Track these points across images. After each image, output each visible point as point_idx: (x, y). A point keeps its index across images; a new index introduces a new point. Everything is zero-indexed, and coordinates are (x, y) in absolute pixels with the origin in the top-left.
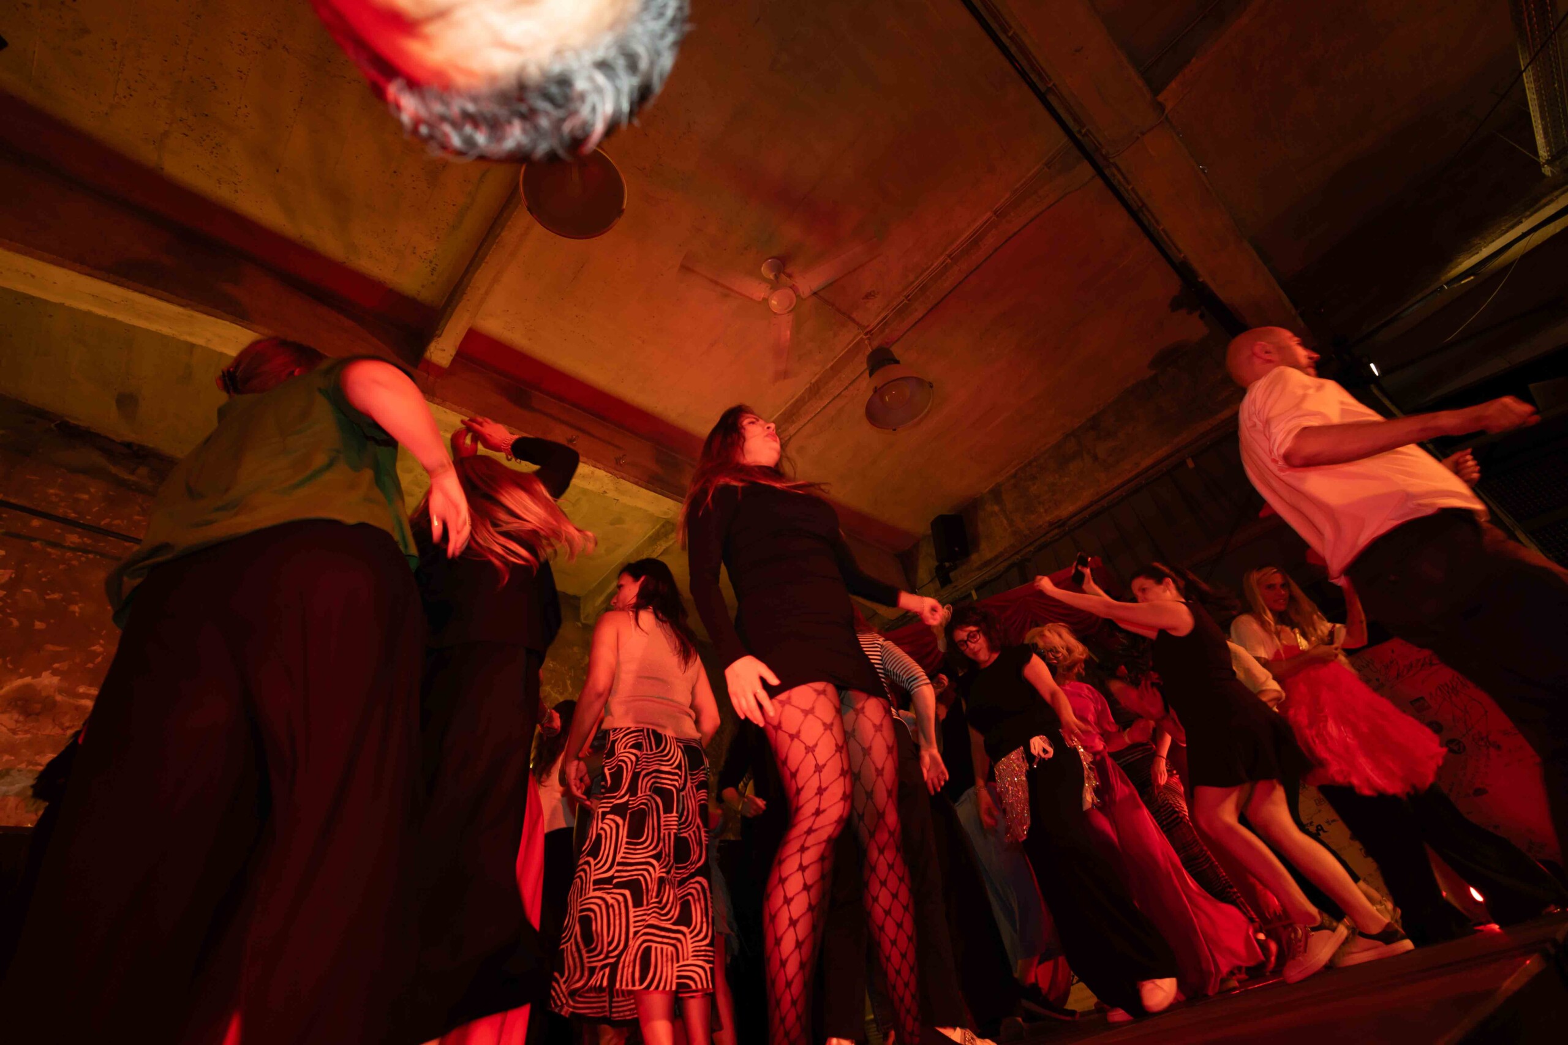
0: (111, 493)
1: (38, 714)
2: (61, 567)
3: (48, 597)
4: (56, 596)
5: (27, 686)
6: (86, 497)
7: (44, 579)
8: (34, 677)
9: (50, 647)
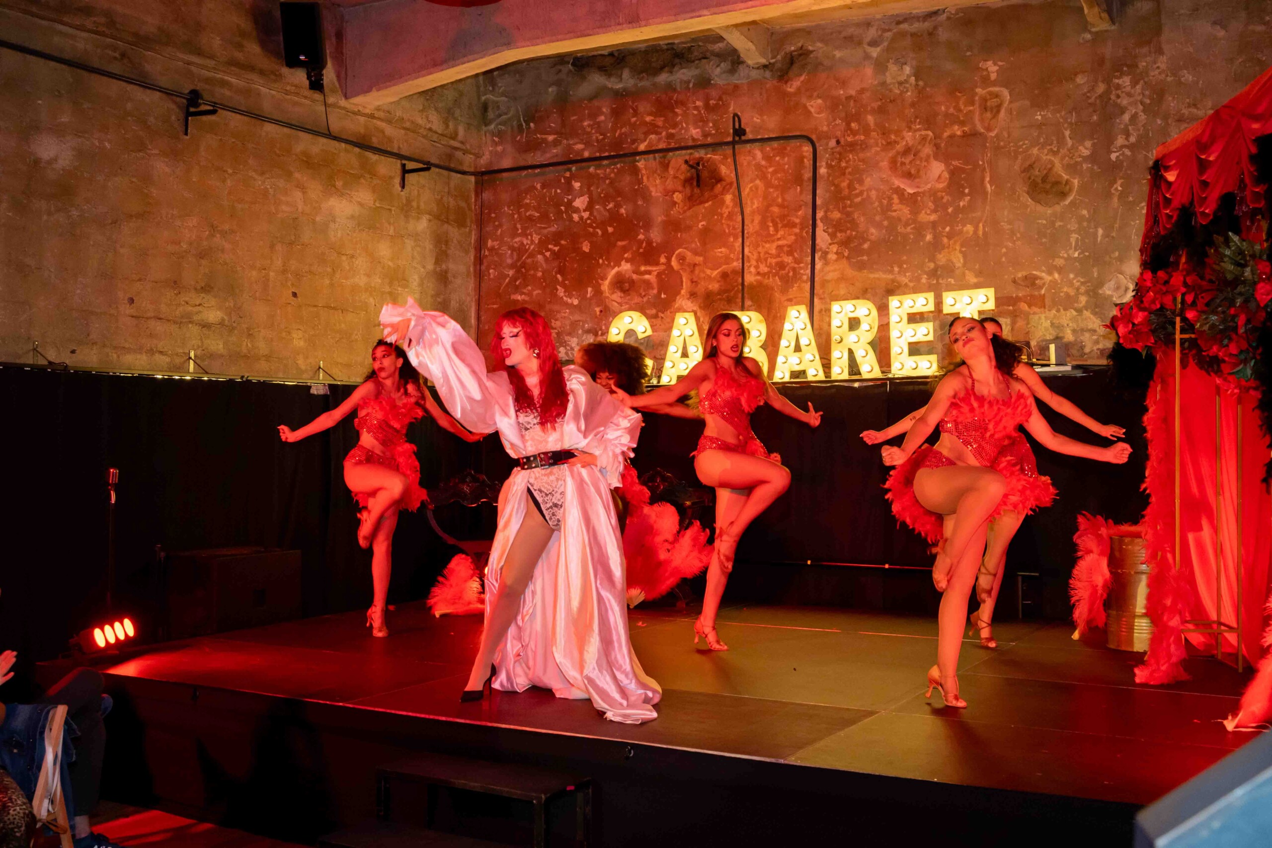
0: (614, 106)
1: (628, 291)
2: (607, 181)
3: (608, 208)
4: (611, 205)
5: (619, 274)
6: (602, 118)
7: (602, 195)
8: (619, 266)
9: (620, 243)
